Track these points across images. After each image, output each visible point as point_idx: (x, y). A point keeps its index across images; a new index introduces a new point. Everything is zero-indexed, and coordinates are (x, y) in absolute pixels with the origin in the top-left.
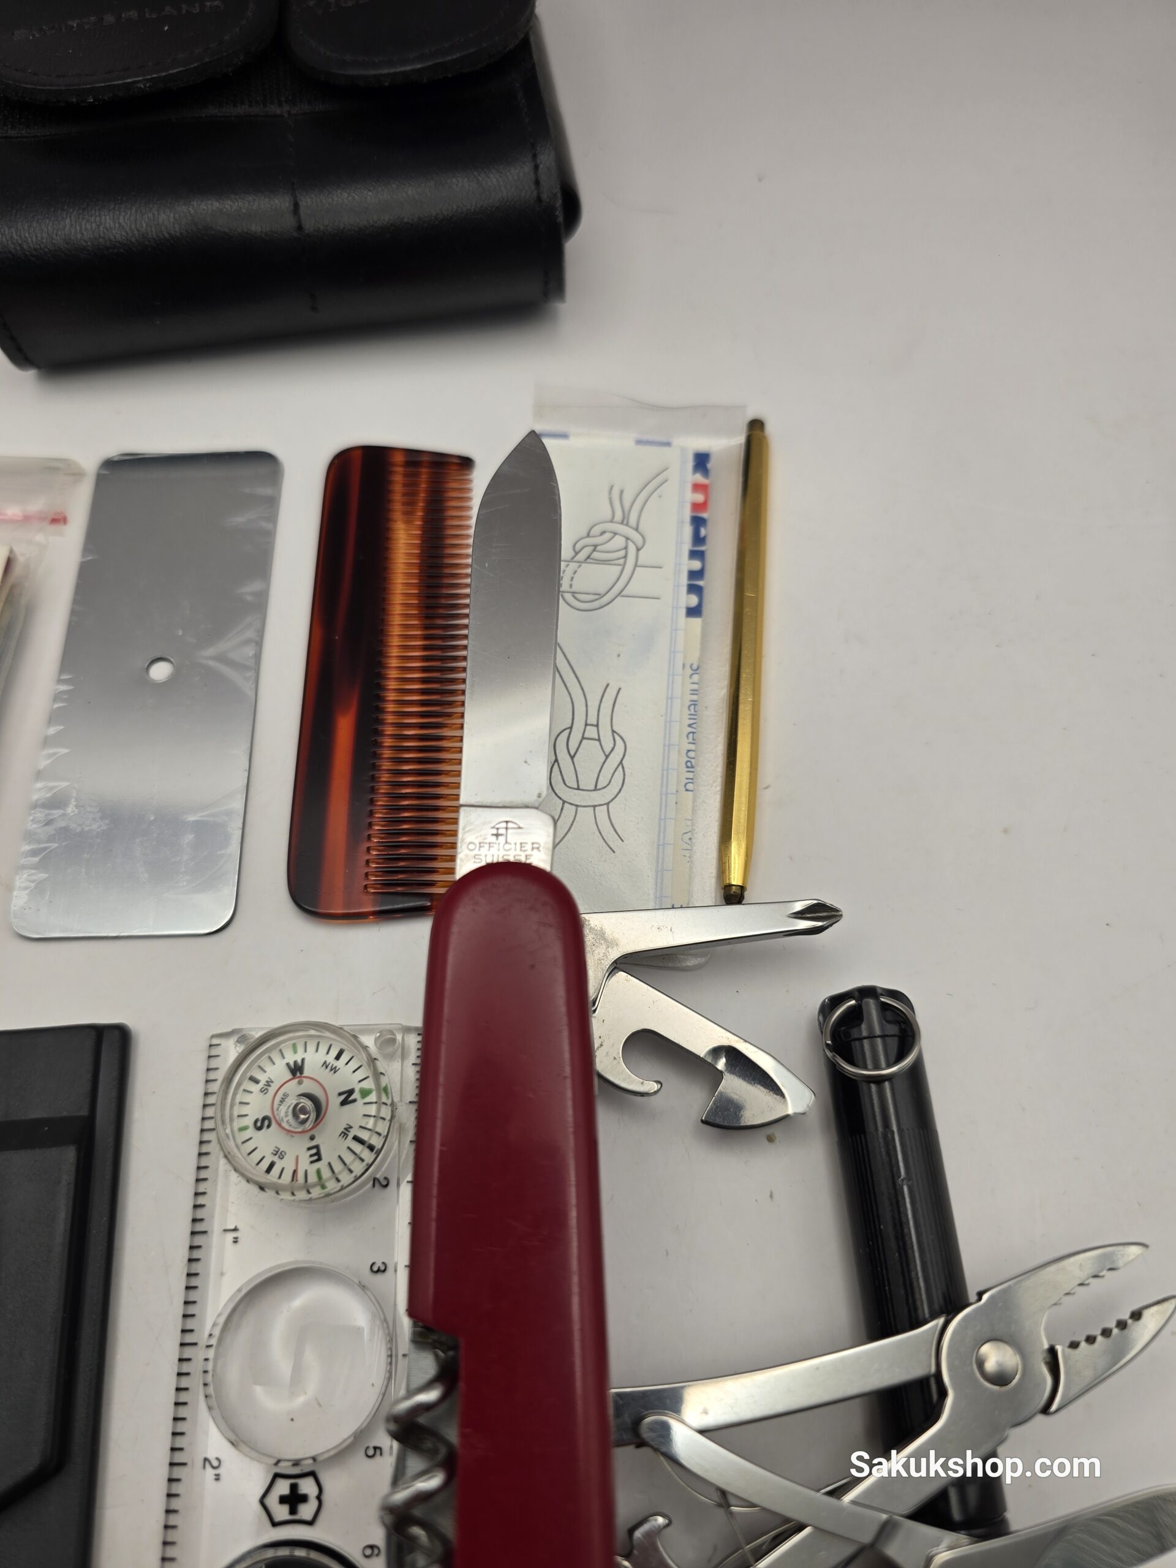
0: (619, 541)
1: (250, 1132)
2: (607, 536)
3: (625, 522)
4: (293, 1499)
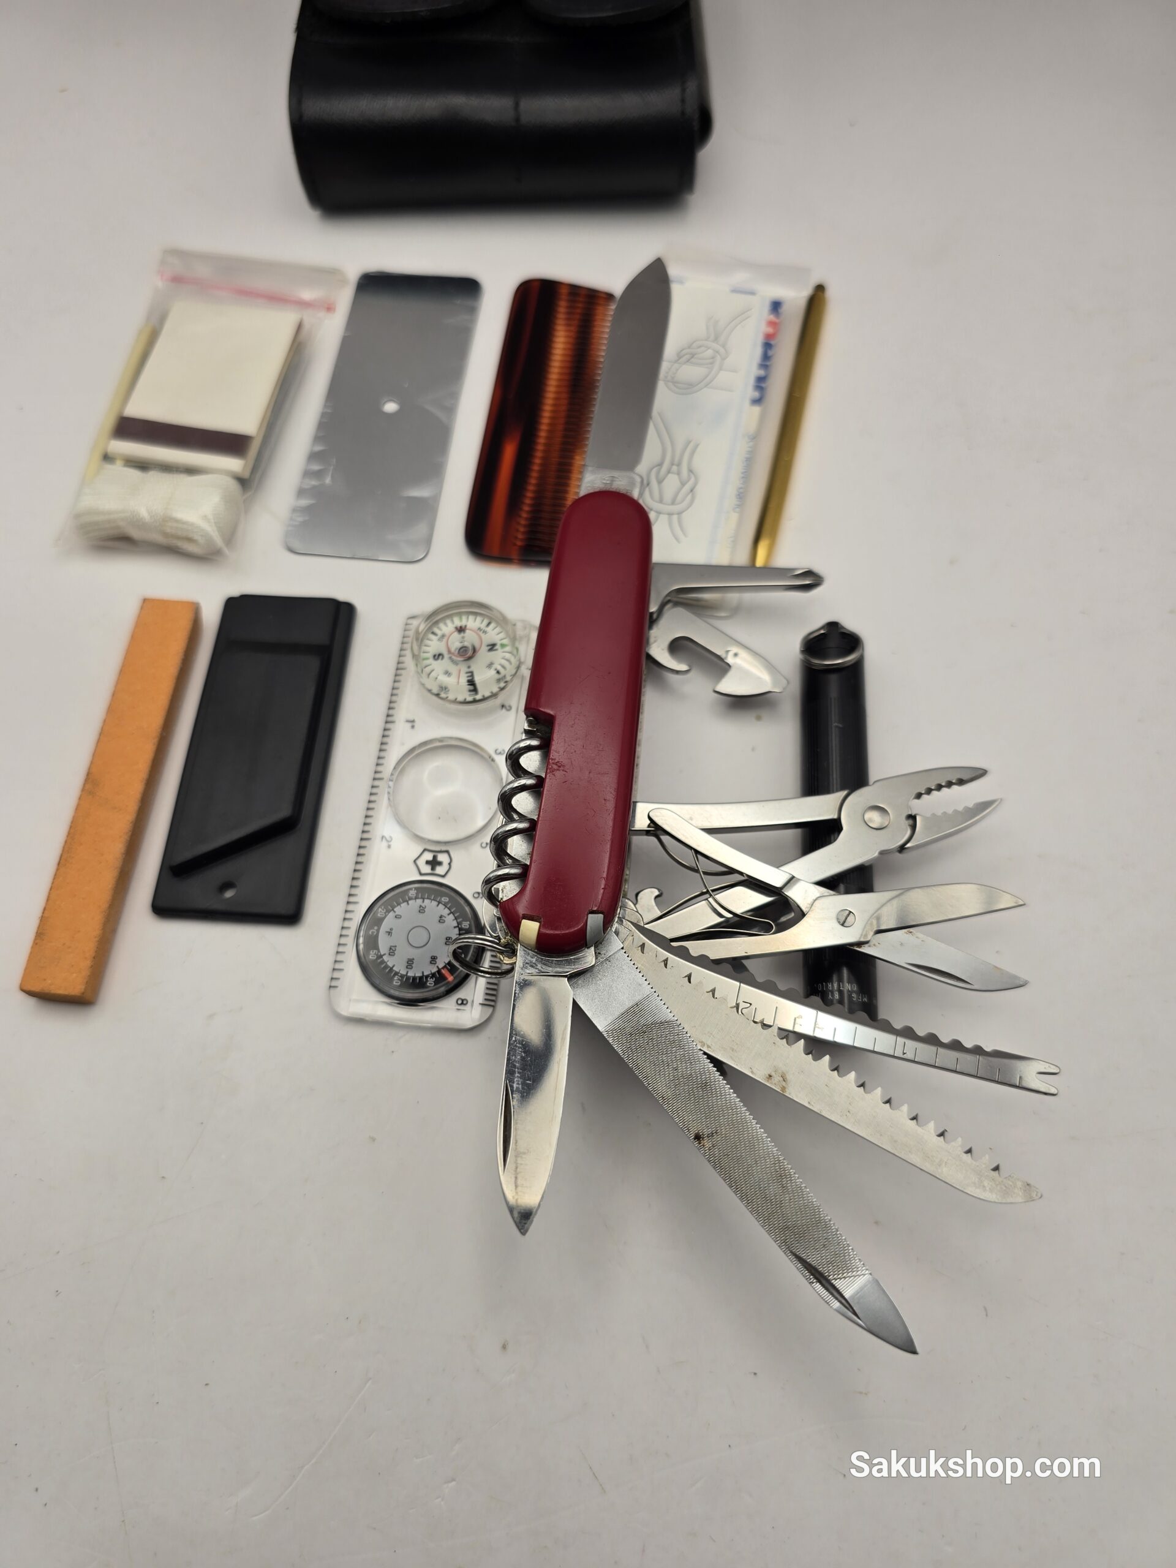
0: (710, 353)
1: (431, 661)
2: (703, 349)
3: (716, 339)
4: (434, 863)
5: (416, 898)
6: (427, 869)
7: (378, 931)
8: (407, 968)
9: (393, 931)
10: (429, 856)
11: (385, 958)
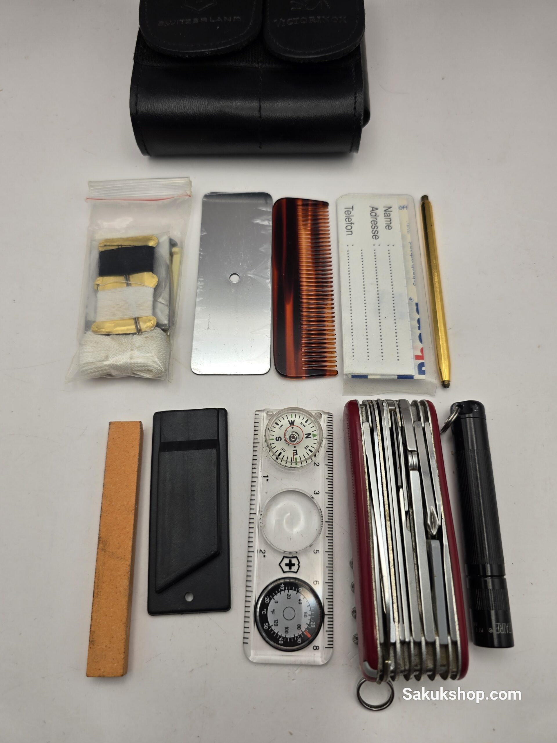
1: (274, 441)
4: (290, 565)
5: (285, 589)
6: (286, 569)
7: (267, 611)
8: (285, 633)
9: (275, 611)
10: (286, 561)
11: (273, 628)
